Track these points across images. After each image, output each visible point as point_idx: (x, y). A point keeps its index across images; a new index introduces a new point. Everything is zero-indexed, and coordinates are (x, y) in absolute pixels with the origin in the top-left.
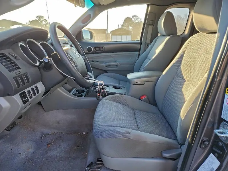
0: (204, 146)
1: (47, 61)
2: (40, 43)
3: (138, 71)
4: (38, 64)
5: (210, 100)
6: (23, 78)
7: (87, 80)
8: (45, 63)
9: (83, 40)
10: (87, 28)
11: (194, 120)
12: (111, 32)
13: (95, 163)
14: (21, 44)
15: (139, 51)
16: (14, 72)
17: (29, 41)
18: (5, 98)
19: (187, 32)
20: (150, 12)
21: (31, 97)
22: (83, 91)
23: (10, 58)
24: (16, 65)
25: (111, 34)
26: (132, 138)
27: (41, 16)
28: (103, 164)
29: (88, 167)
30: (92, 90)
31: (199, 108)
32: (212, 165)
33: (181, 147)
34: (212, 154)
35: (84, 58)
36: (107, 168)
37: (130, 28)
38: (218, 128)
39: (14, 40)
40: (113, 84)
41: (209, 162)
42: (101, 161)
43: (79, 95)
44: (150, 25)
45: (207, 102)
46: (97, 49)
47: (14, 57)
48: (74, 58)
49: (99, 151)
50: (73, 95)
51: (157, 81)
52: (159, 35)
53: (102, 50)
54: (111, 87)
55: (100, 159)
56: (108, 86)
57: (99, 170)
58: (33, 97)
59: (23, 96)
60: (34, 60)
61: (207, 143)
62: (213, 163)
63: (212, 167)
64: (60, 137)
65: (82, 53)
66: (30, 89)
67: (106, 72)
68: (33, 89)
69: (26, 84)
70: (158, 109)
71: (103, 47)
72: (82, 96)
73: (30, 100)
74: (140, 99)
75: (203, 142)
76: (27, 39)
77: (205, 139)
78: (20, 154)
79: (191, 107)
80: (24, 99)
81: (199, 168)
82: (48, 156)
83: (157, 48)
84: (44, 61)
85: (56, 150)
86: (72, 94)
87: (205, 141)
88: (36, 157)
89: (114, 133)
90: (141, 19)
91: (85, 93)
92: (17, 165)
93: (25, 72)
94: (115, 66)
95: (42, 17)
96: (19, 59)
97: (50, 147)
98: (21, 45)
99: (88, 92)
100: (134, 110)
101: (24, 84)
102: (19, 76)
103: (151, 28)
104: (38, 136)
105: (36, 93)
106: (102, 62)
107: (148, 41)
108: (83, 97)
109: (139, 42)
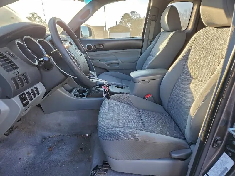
0: (216, 146)
1: (47, 60)
2: (38, 41)
3: (141, 69)
4: (37, 63)
5: (224, 98)
6: (22, 78)
7: (91, 80)
8: (45, 61)
9: (82, 37)
10: (85, 25)
11: (207, 118)
12: (109, 29)
13: (101, 166)
14: (17, 41)
15: (141, 48)
16: (12, 72)
17: (26, 39)
18: (3, 101)
19: (190, 27)
20: (153, 7)
21: (31, 99)
22: (85, 92)
23: (7, 57)
24: (14, 65)
25: (109, 31)
26: (140, 139)
27: (34, 13)
28: (110, 167)
29: (93, 170)
30: (94, 90)
31: (212, 106)
32: (225, 165)
33: (190, 146)
34: (225, 154)
35: (86, 56)
36: (113, 170)
37: (129, 25)
38: (232, 127)
39: (11, 37)
40: (115, 83)
41: (222, 162)
42: (108, 164)
43: (80, 95)
44: (153, 20)
45: (221, 100)
46: (97, 46)
47: (11, 56)
48: (76, 56)
49: (105, 154)
50: (75, 95)
51: (163, 79)
52: (162, 30)
53: (102, 47)
54: (114, 86)
55: (107, 161)
56: (111, 86)
57: (105, 173)
58: (34, 99)
59: (23, 98)
60: (33, 59)
61: (219, 142)
62: (226, 162)
63: (225, 167)
64: (62, 140)
65: (83, 50)
66: (29, 90)
67: (107, 70)
68: (32, 90)
69: (25, 85)
70: (164, 108)
71: (103, 45)
72: (83, 96)
73: (30, 102)
74: (144, 98)
75: (216, 141)
76: (24, 36)
77: (218, 138)
78: (20, 159)
79: (201, 105)
80: (24, 101)
81: (212, 168)
82: (50, 160)
83: (160, 45)
84: (44, 60)
85: (59, 154)
86: (73, 94)
87: (217, 141)
88: (38, 162)
89: (121, 135)
90: (140, 15)
91: (87, 93)
92: (18, 171)
93: (24, 72)
94: (117, 65)
95: (36, 14)
96: (17, 59)
97: (51, 150)
98: (18, 43)
99: (90, 92)
100: (139, 110)
101: (23, 85)
102: (18, 77)
103: (153, 23)
104: (38, 139)
105: (37, 95)
106: (103, 60)
107: (151, 38)
108: (85, 97)
109: (141, 38)
